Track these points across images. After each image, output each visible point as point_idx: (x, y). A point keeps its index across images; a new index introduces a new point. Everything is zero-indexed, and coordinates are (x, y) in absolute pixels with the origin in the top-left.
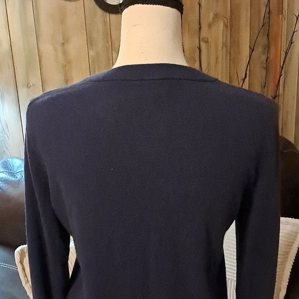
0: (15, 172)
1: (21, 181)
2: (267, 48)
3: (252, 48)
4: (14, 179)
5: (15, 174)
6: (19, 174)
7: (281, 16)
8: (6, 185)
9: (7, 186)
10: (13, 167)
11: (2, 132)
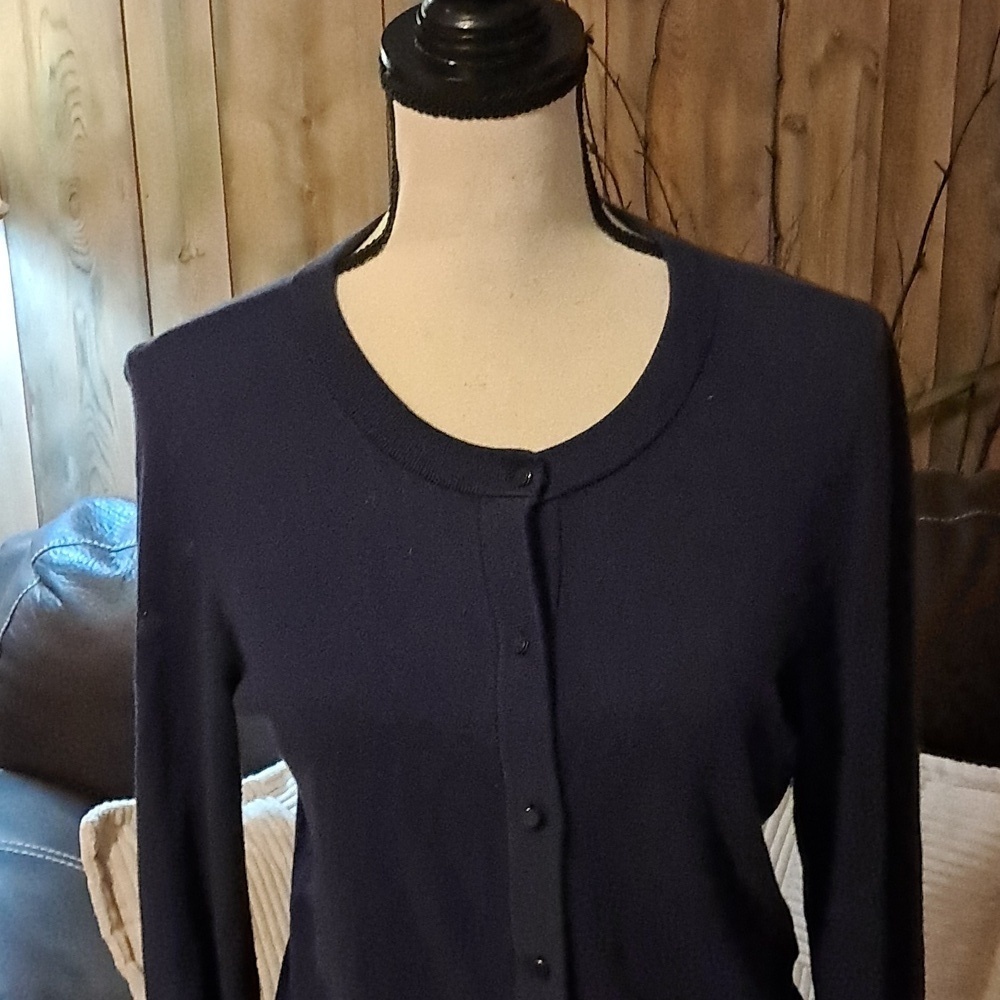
0: (115, 548)
1: (127, 581)
4: (106, 570)
5: (113, 554)
6: (126, 554)
8: (82, 590)
9: (83, 594)
10: (110, 528)
11: (89, 406)
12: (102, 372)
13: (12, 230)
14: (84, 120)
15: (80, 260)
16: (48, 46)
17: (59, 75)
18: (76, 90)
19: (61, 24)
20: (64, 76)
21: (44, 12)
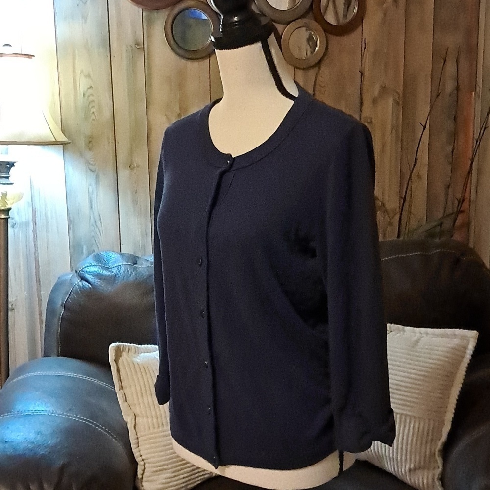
0: (111, 267)
1: (117, 276)
2: (454, 136)
3: (424, 125)
4: (108, 274)
5: (110, 269)
6: (115, 269)
7: (473, 93)
8: (99, 280)
9: (99, 282)
10: (108, 261)
11: (92, 225)
12: (98, 212)
13: (66, 155)
14: (95, 113)
15: (91, 167)
16: (83, 84)
17: (86, 96)
18: (93, 101)
19: (88, 76)
20: (88, 96)
21: (82, 72)
